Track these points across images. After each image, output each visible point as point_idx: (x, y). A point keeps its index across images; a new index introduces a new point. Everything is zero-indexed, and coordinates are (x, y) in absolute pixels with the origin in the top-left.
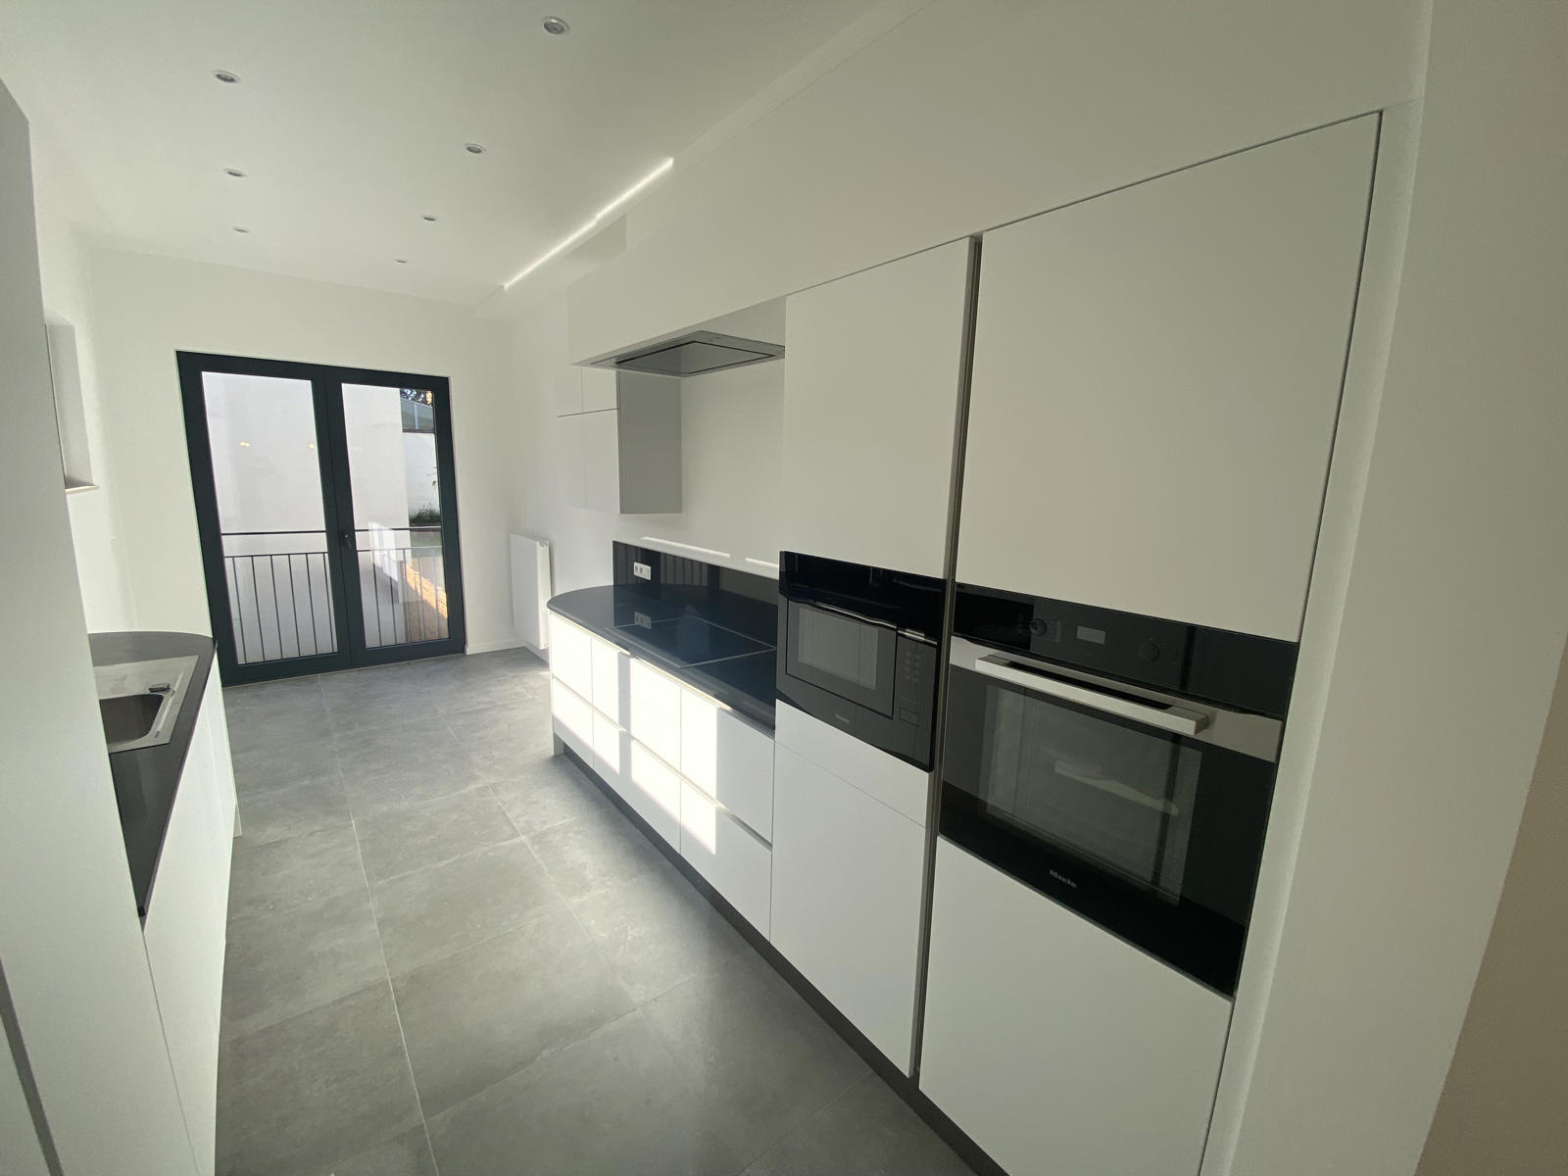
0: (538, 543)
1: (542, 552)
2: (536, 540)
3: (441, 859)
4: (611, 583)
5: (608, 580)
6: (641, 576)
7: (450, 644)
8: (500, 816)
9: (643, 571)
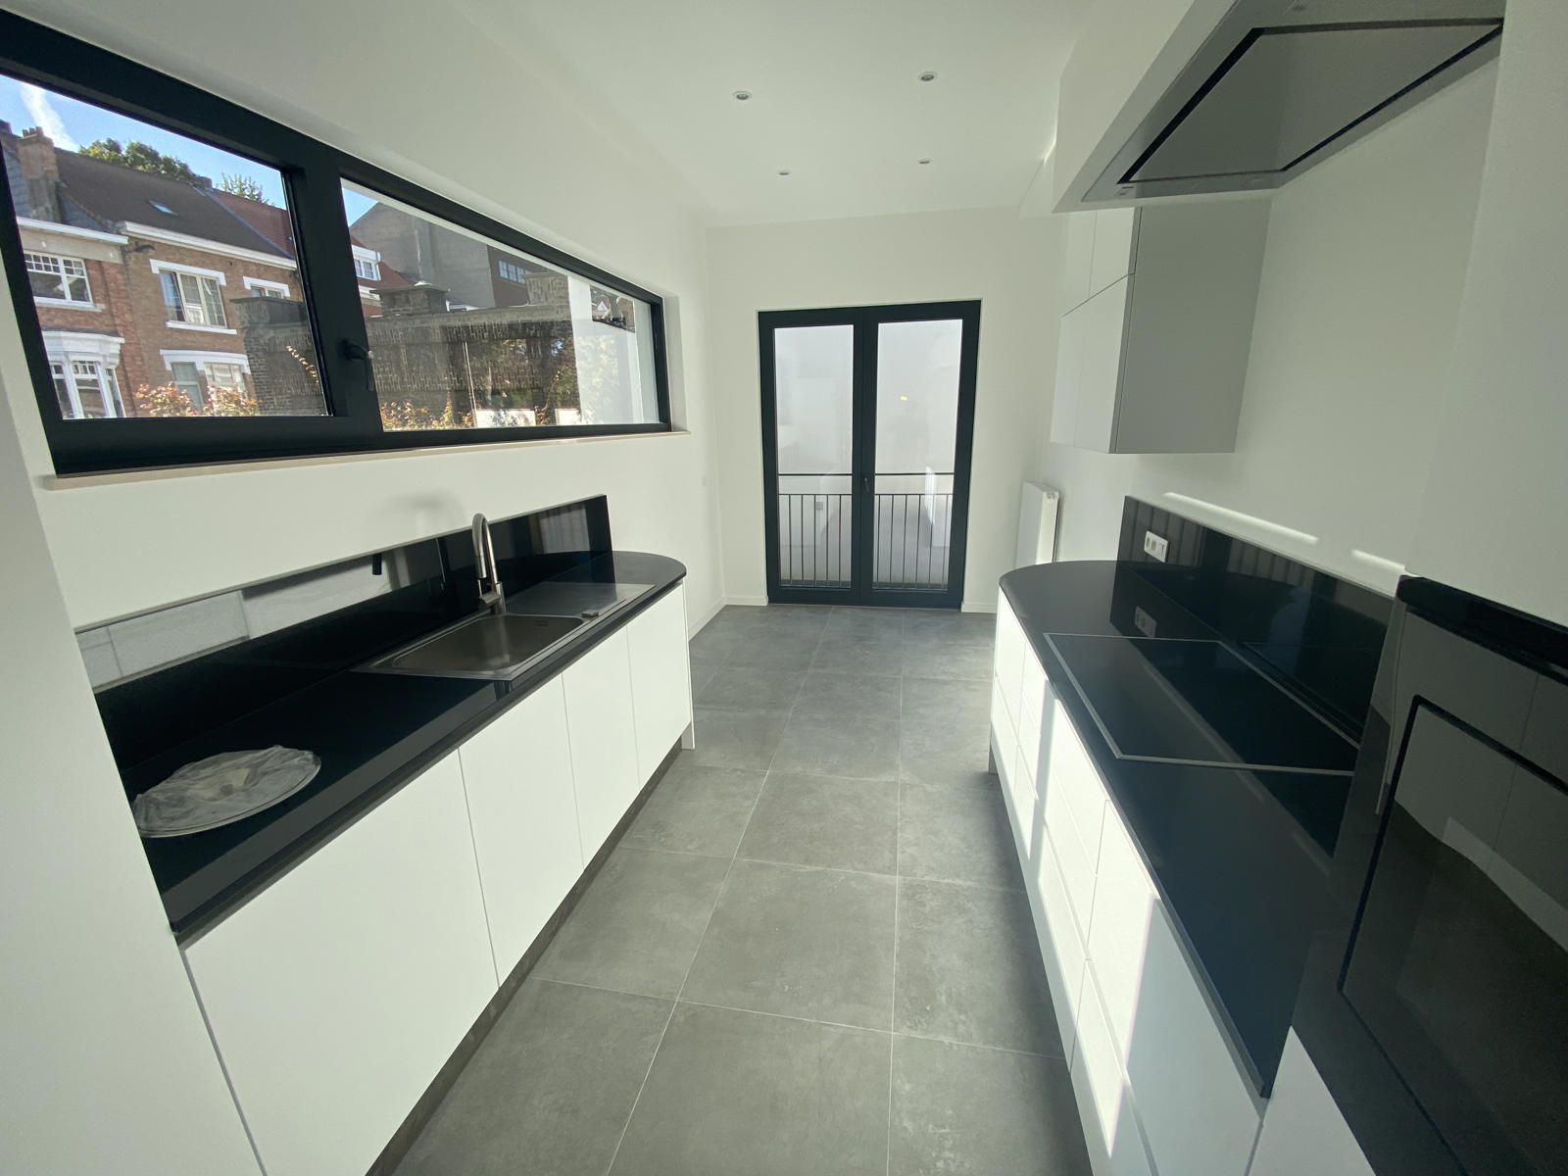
0: (1045, 494)
1: (1049, 505)
2: (1044, 490)
3: (807, 861)
4: (1115, 558)
5: (1111, 554)
6: (1152, 553)
7: (947, 597)
8: (890, 834)
9: (1156, 547)
